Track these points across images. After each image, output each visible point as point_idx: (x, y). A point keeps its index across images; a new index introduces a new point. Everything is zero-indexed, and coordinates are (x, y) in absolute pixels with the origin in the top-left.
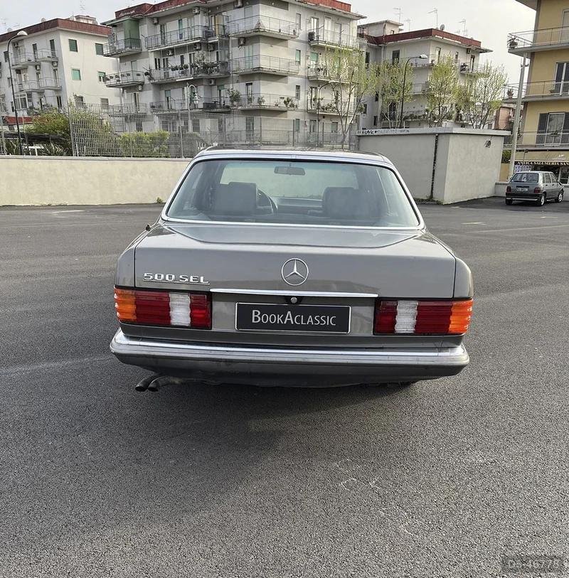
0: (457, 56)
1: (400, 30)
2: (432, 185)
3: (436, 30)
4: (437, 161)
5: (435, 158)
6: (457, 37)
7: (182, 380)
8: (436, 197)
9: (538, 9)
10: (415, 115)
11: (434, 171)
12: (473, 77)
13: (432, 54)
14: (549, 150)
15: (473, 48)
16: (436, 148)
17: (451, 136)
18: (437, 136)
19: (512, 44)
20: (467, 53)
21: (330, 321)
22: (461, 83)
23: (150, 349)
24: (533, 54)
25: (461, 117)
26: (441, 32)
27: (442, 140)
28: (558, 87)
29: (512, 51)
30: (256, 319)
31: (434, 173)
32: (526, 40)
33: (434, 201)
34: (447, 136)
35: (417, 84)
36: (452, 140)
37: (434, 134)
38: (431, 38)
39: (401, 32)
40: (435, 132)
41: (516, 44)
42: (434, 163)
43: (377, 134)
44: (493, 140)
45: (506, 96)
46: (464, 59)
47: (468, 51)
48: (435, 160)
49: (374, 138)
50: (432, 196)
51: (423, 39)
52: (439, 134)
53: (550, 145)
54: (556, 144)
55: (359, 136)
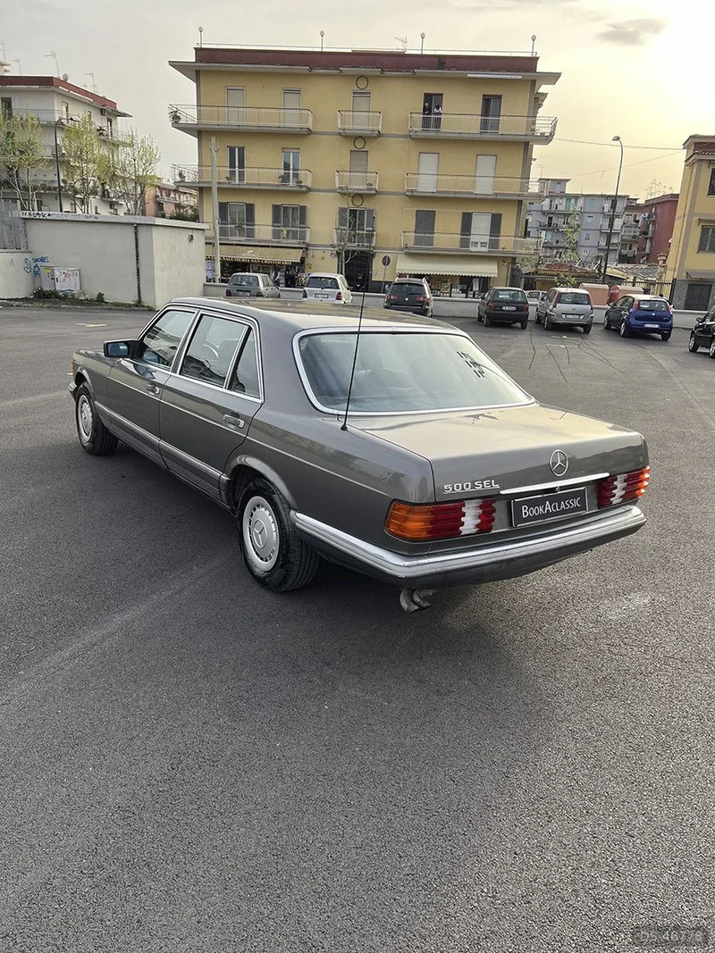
0: (90, 116)
1: (6, 71)
2: (139, 287)
3: (58, 79)
4: (140, 258)
5: (137, 253)
6: (86, 93)
7: (433, 591)
8: (146, 301)
9: (198, 81)
10: (48, 185)
11: (138, 269)
12: (115, 145)
13: (59, 110)
14: (236, 245)
15: (108, 110)
16: (137, 242)
17: (154, 229)
18: (137, 227)
19: (175, 118)
20: (102, 114)
21: (576, 503)
22: (104, 151)
23: (441, 564)
24: (200, 133)
25: (108, 193)
26: (64, 83)
27: (143, 232)
28: (233, 173)
29: (176, 125)
30: (526, 513)
31: (138, 272)
32: (190, 115)
33: (144, 306)
34: (149, 228)
35: (44, 146)
36: (156, 233)
37: (133, 224)
38: (53, 88)
39: (6, 74)
40: (133, 221)
41: (179, 118)
42: (137, 260)
43: (50, 218)
44: (195, 234)
45: (178, 179)
46: (99, 121)
47: (102, 112)
48: (137, 256)
49: (48, 224)
50: (140, 301)
51: (43, 88)
52: (138, 224)
53: (235, 238)
54: (242, 239)
55: (25, 219)
